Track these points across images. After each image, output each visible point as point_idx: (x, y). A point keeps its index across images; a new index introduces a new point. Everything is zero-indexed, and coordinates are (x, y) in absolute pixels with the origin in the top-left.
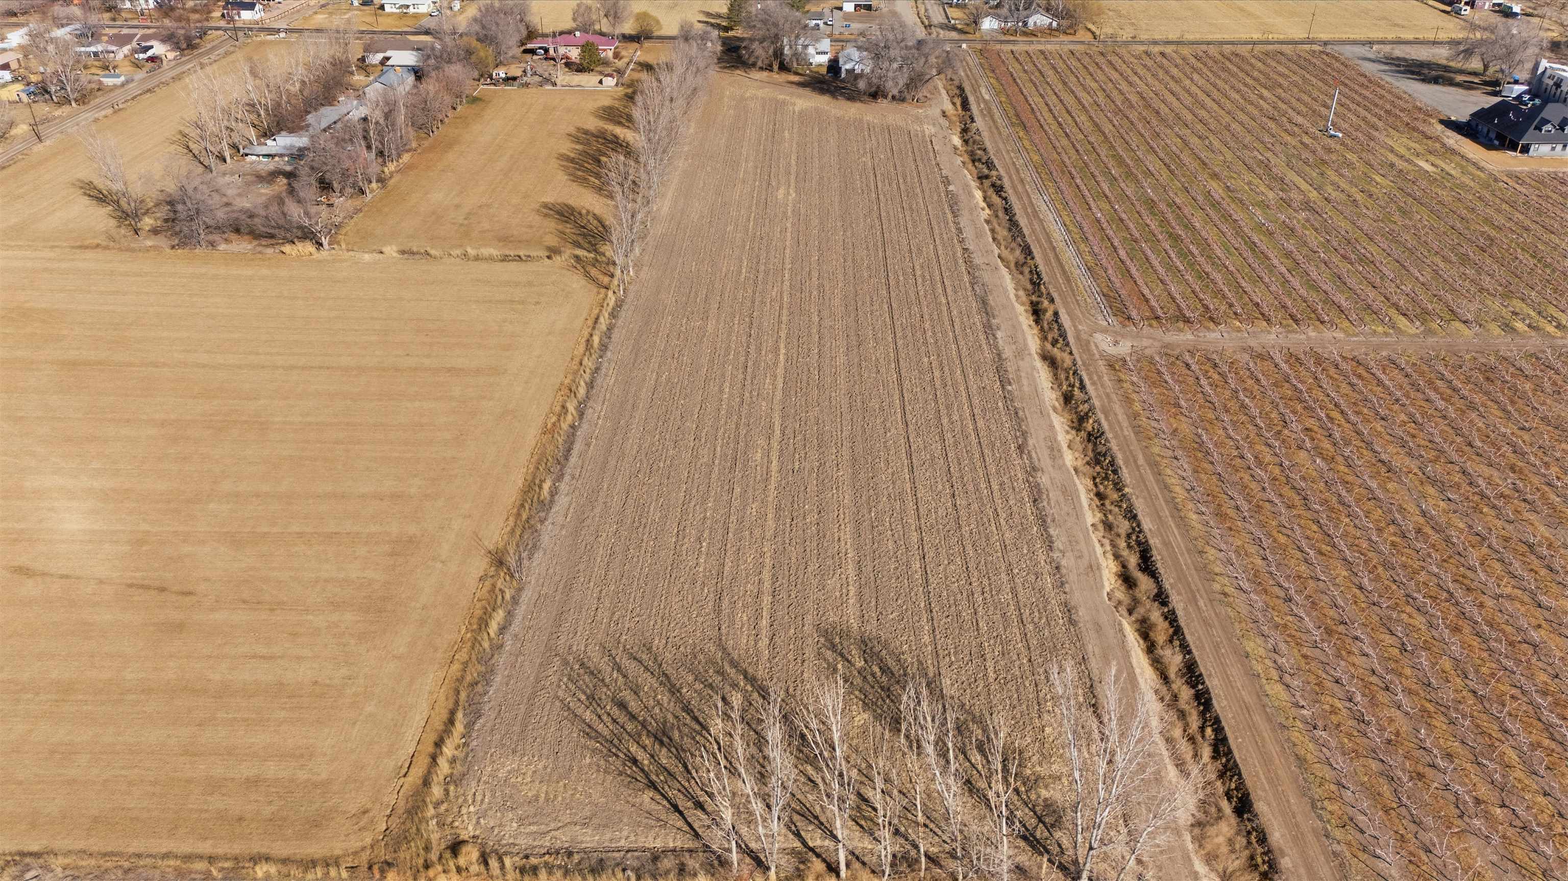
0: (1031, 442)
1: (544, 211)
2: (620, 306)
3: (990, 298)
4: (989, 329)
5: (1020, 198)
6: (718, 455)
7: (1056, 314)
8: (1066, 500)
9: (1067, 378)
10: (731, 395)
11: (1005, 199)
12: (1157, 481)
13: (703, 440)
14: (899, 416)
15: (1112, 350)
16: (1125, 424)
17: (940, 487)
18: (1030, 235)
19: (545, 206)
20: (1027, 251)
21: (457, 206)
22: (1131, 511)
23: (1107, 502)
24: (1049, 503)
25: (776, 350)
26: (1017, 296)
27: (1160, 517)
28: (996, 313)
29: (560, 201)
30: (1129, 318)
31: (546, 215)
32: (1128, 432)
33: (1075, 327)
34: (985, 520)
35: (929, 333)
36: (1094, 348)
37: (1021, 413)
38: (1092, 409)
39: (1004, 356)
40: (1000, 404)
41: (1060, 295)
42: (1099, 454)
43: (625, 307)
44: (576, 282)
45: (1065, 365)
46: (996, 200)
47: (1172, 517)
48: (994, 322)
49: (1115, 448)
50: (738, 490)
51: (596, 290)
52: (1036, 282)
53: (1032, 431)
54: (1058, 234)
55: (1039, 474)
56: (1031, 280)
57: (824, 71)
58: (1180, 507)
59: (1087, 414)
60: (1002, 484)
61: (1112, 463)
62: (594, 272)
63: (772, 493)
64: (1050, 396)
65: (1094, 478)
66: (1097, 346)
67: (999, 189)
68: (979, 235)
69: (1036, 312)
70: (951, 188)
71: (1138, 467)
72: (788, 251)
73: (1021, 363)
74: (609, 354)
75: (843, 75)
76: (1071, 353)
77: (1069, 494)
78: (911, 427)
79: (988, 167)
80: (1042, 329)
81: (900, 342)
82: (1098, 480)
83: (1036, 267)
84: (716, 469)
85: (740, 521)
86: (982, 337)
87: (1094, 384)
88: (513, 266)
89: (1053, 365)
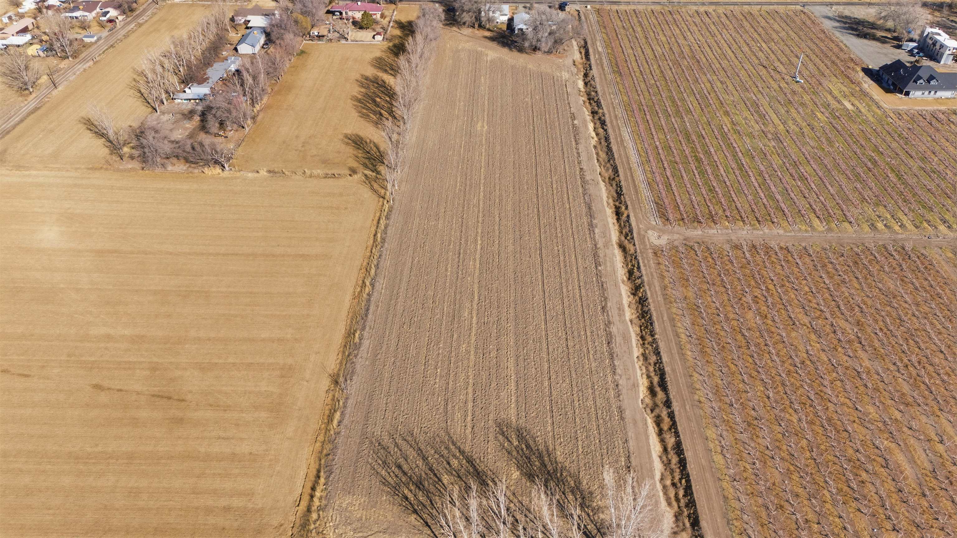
0: (609, 304)
1: (346, 140)
2: (391, 211)
3: (593, 205)
4: (591, 226)
5: (614, 131)
6: (445, 313)
7: (628, 216)
8: (625, 343)
9: (631, 261)
10: (452, 273)
11: (606, 130)
12: (673, 331)
13: (437, 303)
14: (540, 287)
15: (657, 242)
16: (659, 293)
17: (560, 334)
18: (618, 158)
19: (346, 136)
20: (616, 170)
21: (297, 137)
22: (657, 350)
23: (646, 342)
24: (615, 345)
25: (476, 240)
26: (608, 204)
27: (672, 354)
28: (596, 216)
29: (354, 133)
30: (668, 220)
31: (347, 144)
32: (660, 298)
33: (638, 226)
34: (582, 355)
35: (559, 230)
36: (647, 240)
37: (605, 285)
38: (642, 282)
39: (598, 246)
40: (594, 279)
41: (631, 203)
42: (644, 311)
43: (394, 212)
44: (366, 193)
45: (631, 252)
46: (601, 131)
47: (678, 353)
48: (594, 222)
49: (652, 309)
50: (455, 336)
51: (377, 199)
52: (619, 194)
53: (610, 297)
54: (634, 158)
55: (612, 326)
56: (617, 190)
57: (504, 27)
58: (683, 347)
59: (640, 285)
60: (592, 332)
61: (650, 318)
62: (375, 186)
63: (473, 338)
64: (621, 272)
65: (641, 326)
66: (648, 240)
67: (603, 123)
68: (590, 159)
69: (618, 213)
70: (576, 122)
71: (663, 321)
72: (482, 170)
73: (607, 251)
74: (386, 244)
75: (516, 32)
76: (634, 245)
77: (626, 338)
78: (547, 294)
79: (598, 106)
80: (620, 227)
81: (542, 237)
82: (642, 328)
83: (620, 182)
84: (444, 323)
85: (457, 356)
86: (587, 232)
87: (645, 266)
88: (331, 181)
89: (624, 251)
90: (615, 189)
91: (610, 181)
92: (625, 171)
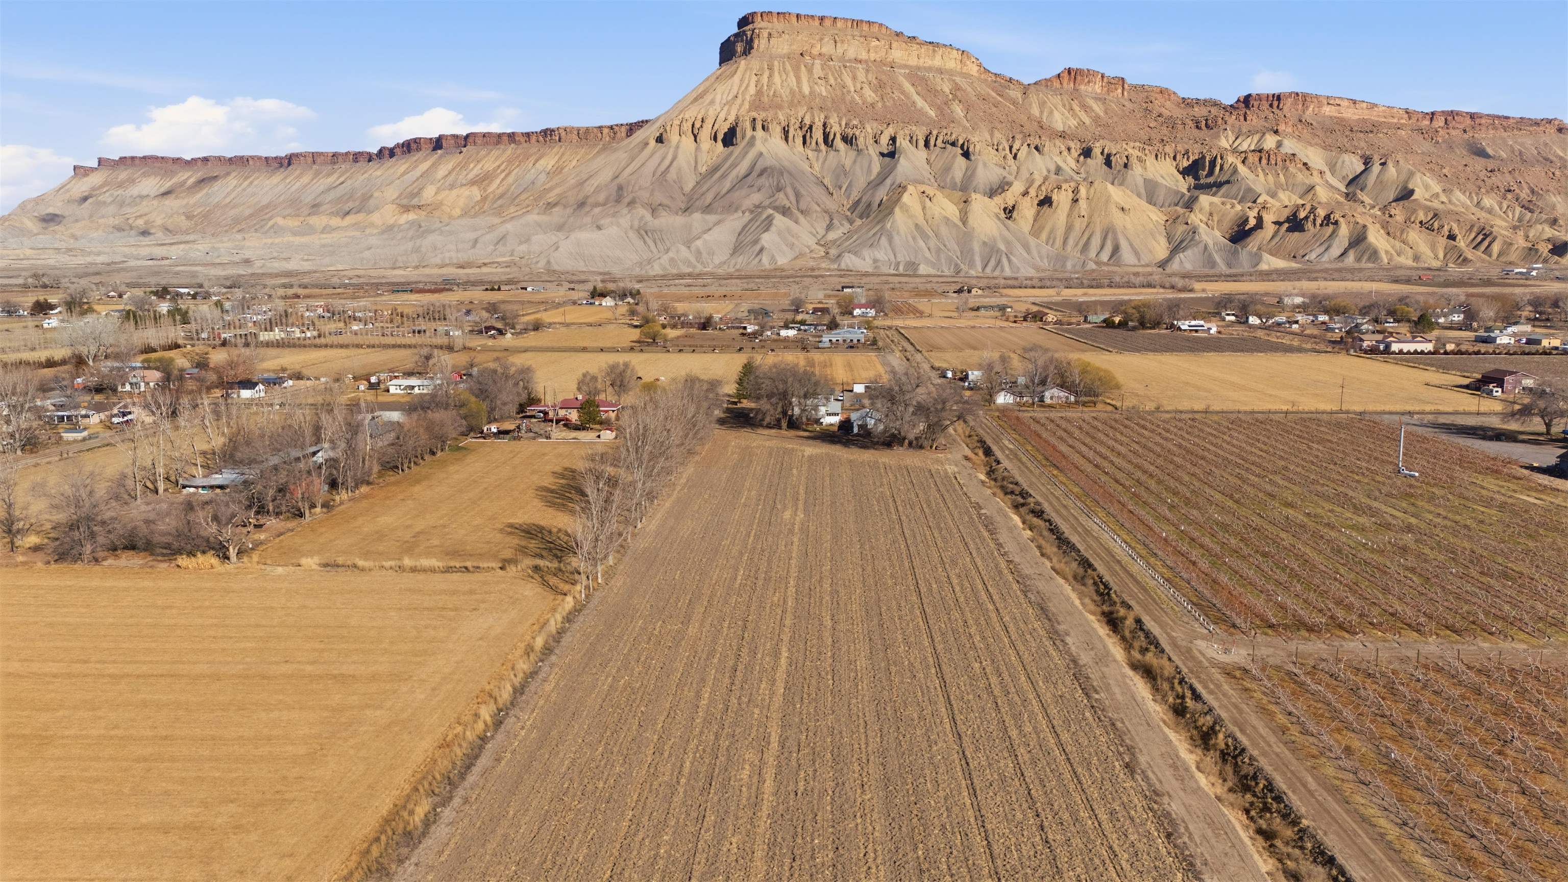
0: (1143, 759)
1: (509, 530)
2: (579, 611)
3: (1050, 605)
4: (1056, 636)
5: (1065, 519)
7: (1138, 621)
8: (1218, 836)
9: (1172, 688)
11: (1049, 521)
12: (1348, 812)
15: (1223, 658)
16: (1272, 739)
17: (1019, 816)
18: (1086, 550)
19: (511, 526)
20: (1086, 564)
21: (408, 527)
22: (1322, 853)
23: (1278, 843)
24: (1190, 837)
25: (776, 654)
26: (1083, 604)
27: (1372, 862)
28: (1060, 619)
29: (529, 521)
30: (1234, 626)
31: (510, 533)
32: (1279, 748)
33: (1168, 634)
34: (1097, 861)
35: (977, 638)
36: (1198, 655)
37: (1119, 725)
38: (1218, 721)
39: (1081, 663)
40: (1087, 714)
41: (1138, 603)
42: (1246, 777)
43: (585, 612)
44: (531, 591)
45: (1166, 674)
46: (1036, 521)
47: (1391, 860)
48: (1061, 628)
49: (1268, 769)
50: (711, 818)
51: (552, 597)
52: (1103, 592)
53: (1141, 745)
54: (1119, 548)
55: (1166, 800)
56: (1097, 591)
57: (836, 429)
58: (1398, 847)
59: (1212, 728)
60: (1112, 813)
61: (1270, 787)
62: (553, 581)
63: (763, 824)
64: (1154, 708)
65: (1247, 812)
66: (1203, 655)
67: (1039, 514)
68: (1023, 549)
69: (1113, 622)
71: (1311, 793)
72: (793, 562)
73: (1104, 669)
75: (856, 430)
76: (1170, 659)
77: (1221, 829)
79: (1023, 497)
80: (1123, 638)
81: (940, 647)
82: (1253, 813)
83: (1101, 578)
86: (1048, 643)
87: (1211, 692)
88: (455, 576)
89: (1148, 673)
90: (1092, 588)
91: (1079, 580)
92: (1107, 564)
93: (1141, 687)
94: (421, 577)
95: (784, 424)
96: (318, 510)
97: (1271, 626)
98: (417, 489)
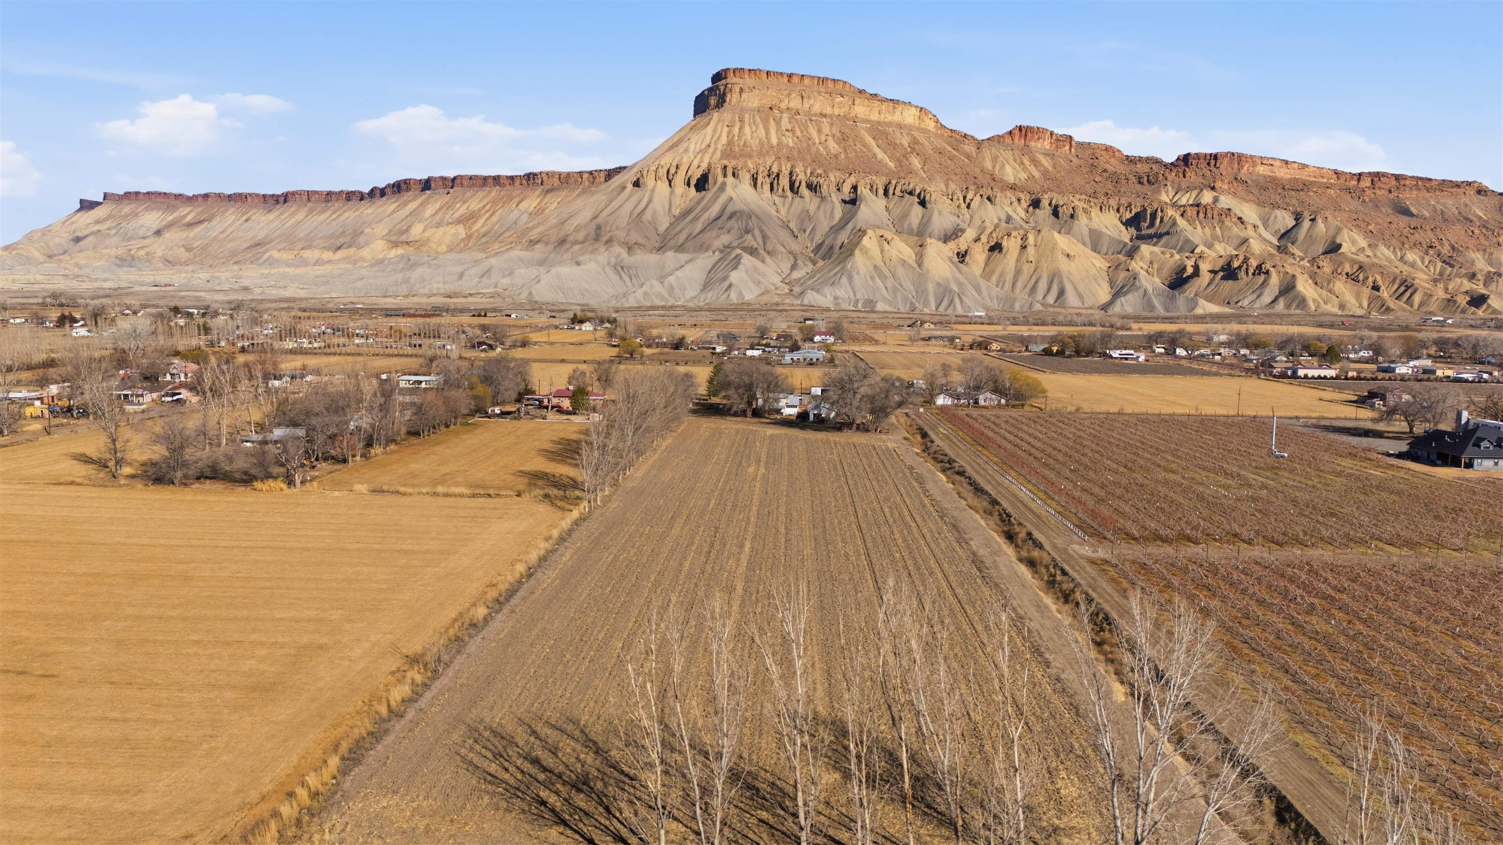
0: (1015, 602)
1: (519, 474)
2: (584, 519)
3: (961, 525)
4: (962, 540)
5: (983, 477)
7: (1029, 534)
9: (1048, 570)
10: (691, 568)
11: (969, 478)
14: (870, 585)
15: (1091, 554)
16: (1115, 595)
17: (918, 627)
18: (996, 494)
19: (521, 472)
20: (994, 502)
21: (435, 471)
23: (1106, 646)
25: (741, 545)
26: (988, 526)
28: (967, 532)
29: (535, 470)
30: (1105, 538)
33: (1051, 541)
34: (970, 647)
35: (900, 541)
36: (1072, 552)
37: (1001, 586)
38: (1077, 586)
39: (979, 554)
40: (978, 580)
41: (1030, 522)
43: (588, 520)
44: (543, 509)
45: (1045, 562)
48: (966, 537)
51: (559, 511)
52: (1005, 518)
53: (1016, 596)
54: (1024, 492)
55: (1028, 622)
56: (1001, 518)
57: (794, 416)
59: (1072, 590)
60: (986, 627)
61: (1107, 618)
62: (560, 504)
64: (1033, 583)
65: (1090, 632)
66: (1075, 552)
67: (961, 473)
68: (945, 494)
69: (1010, 537)
70: (915, 472)
71: (1135, 619)
72: (755, 497)
73: (996, 558)
75: (811, 419)
76: (1049, 555)
79: (950, 464)
80: (1017, 546)
81: (870, 545)
82: (1094, 634)
83: (1005, 510)
86: (955, 544)
87: (1076, 571)
88: (481, 500)
89: (1031, 563)
90: (997, 518)
91: (988, 513)
92: (1012, 503)
93: (1024, 570)
94: (452, 499)
95: (749, 413)
96: (358, 458)
97: (1135, 539)
98: (437, 448)
